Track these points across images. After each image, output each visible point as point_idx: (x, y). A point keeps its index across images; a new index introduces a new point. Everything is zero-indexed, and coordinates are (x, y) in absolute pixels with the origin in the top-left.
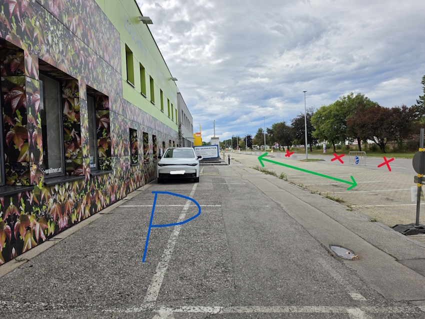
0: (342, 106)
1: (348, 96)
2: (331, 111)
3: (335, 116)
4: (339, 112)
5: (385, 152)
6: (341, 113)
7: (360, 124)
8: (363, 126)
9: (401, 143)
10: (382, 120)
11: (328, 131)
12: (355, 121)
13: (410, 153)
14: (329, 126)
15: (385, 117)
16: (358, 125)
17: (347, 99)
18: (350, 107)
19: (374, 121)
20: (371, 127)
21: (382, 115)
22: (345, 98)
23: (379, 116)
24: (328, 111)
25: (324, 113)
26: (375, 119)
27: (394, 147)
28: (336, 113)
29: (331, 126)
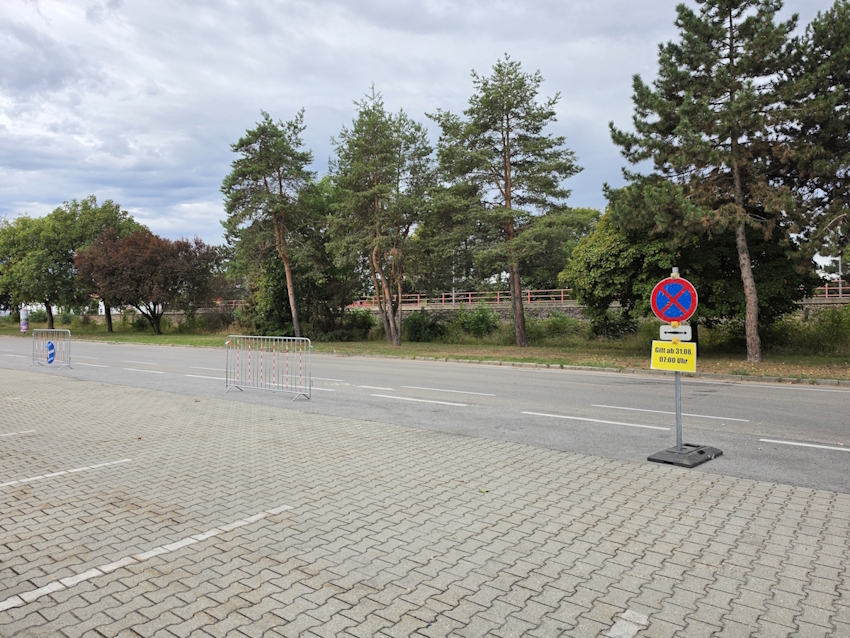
0: (69, 222)
1: (85, 203)
2: (41, 230)
3: (49, 242)
4: (59, 234)
5: (159, 333)
6: (64, 238)
7: (104, 267)
8: (112, 273)
9: (191, 315)
10: (153, 263)
11: (31, 278)
12: (93, 259)
13: (206, 335)
14: (33, 266)
15: (159, 258)
16: (99, 269)
17: (80, 208)
18: (84, 226)
19: (137, 264)
20: (130, 276)
21: (153, 253)
22: (77, 206)
23: (147, 255)
24: (34, 228)
25: (22, 234)
26: (138, 259)
27: (179, 322)
28: (52, 235)
29: (38, 268)
